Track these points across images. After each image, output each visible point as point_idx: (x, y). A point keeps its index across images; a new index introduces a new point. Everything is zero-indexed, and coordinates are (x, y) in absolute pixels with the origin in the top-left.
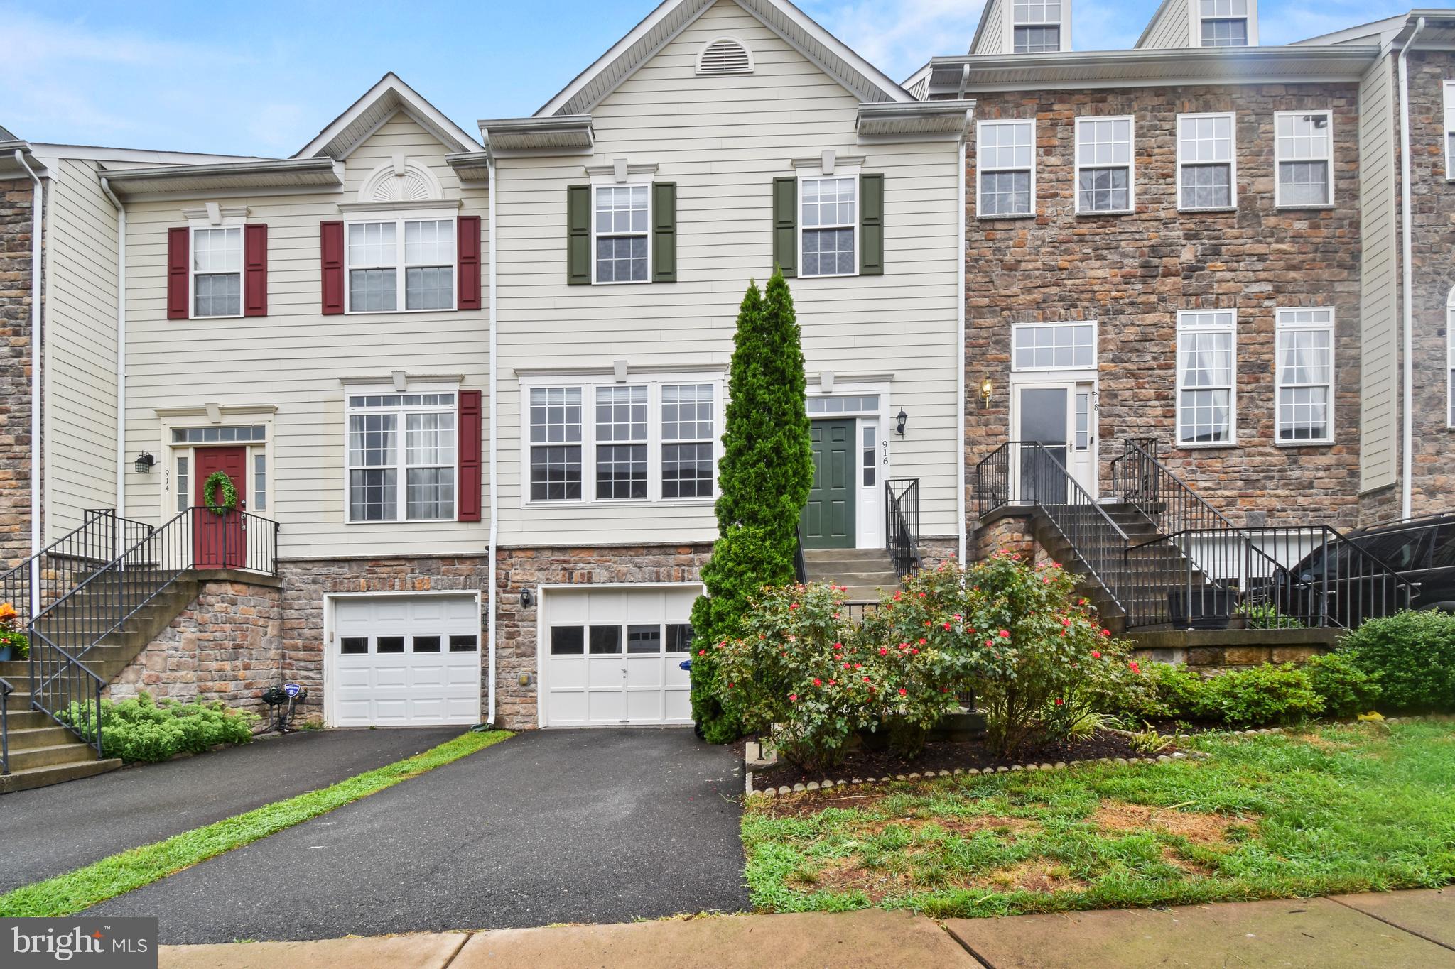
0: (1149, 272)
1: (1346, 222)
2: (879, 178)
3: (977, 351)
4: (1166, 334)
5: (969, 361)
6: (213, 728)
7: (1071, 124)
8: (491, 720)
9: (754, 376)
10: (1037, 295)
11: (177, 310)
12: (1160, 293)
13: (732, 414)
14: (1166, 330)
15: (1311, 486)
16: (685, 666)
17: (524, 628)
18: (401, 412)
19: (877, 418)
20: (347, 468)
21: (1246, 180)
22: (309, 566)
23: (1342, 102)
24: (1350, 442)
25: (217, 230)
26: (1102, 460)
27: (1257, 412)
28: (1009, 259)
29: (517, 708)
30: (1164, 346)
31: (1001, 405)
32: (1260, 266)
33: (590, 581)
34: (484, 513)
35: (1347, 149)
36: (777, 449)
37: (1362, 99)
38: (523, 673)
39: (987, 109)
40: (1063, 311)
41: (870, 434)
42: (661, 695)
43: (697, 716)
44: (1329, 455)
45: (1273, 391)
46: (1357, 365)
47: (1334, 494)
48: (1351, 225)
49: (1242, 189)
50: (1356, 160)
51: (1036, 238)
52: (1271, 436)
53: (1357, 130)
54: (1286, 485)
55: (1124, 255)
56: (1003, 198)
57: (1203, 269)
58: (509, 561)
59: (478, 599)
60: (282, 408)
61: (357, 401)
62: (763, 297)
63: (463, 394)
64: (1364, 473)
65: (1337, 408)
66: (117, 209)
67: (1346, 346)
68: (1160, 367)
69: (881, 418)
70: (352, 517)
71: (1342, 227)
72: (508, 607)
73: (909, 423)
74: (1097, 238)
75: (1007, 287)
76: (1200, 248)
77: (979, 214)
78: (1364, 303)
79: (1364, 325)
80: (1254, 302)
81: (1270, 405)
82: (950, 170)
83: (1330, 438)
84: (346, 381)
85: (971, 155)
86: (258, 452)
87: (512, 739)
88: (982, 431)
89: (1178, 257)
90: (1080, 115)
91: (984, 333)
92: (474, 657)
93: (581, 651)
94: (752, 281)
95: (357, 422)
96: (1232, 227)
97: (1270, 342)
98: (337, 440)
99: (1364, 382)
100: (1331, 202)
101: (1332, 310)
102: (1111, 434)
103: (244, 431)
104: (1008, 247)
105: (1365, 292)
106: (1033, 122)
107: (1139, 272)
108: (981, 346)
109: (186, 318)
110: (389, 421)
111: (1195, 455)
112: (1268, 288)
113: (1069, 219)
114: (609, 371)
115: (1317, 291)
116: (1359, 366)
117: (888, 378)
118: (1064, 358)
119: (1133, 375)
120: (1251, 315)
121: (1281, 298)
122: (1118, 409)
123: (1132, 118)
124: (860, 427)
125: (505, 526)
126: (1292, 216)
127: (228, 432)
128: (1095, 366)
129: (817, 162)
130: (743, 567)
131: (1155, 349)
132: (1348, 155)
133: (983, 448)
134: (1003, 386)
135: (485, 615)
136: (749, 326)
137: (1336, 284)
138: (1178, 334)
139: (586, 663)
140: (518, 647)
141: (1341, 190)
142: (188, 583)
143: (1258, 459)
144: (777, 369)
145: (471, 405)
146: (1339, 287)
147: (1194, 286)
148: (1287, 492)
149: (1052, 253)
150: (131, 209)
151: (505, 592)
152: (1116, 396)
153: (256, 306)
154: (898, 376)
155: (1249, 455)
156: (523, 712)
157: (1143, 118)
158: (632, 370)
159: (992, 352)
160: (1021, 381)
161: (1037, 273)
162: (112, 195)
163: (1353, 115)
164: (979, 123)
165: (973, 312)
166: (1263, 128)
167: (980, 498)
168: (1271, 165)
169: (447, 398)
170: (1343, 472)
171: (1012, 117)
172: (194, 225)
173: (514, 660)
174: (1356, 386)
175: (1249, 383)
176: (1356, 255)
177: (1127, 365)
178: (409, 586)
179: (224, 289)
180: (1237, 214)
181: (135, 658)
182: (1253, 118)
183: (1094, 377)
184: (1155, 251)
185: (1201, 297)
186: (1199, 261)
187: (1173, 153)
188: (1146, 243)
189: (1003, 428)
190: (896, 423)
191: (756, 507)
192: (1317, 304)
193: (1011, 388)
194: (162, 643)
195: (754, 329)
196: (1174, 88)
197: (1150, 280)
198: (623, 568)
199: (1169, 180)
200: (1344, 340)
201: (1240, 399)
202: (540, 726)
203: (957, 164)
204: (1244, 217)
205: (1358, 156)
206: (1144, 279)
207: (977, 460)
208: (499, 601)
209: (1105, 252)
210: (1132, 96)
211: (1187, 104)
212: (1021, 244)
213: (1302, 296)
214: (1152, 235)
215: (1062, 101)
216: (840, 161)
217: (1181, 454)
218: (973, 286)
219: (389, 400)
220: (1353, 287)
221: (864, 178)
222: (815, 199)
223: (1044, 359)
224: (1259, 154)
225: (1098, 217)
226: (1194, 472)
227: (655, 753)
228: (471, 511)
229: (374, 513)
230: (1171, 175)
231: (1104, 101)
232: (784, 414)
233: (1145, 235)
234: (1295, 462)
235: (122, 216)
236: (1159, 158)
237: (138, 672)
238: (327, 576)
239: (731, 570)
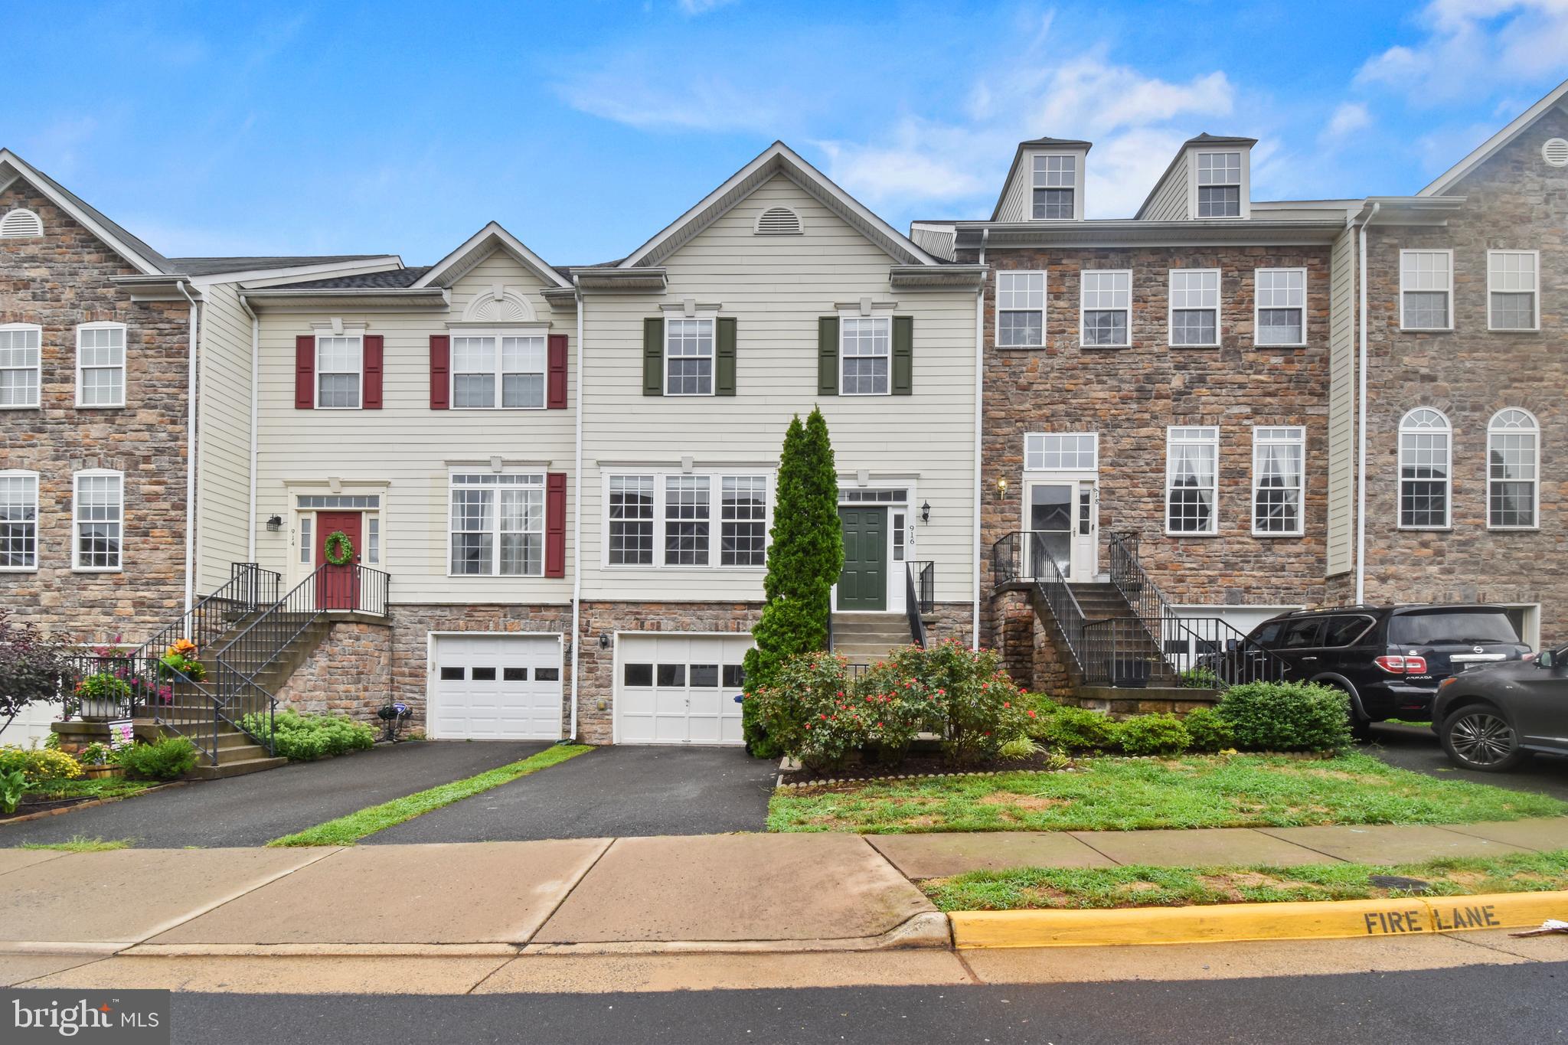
0: (1143, 395)
1: (1317, 359)
2: (910, 319)
3: (994, 453)
4: (1157, 445)
5: (986, 462)
6: (348, 735)
7: (1078, 275)
8: (573, 736)
9: (796, 488)
10: (1046, 411)
11: (304, 401)
12: (1152, 412)
13: (778, 514)
14: (1158, 442)
15: (1283, 569)
16: (738, 700)
17: (602, 664)
18: (497, 488)
19: (906, 507)
20: (450, 532)
21: (1229, 324)
22: (416, 609)
23: (1316, 261)
24: (1319, 535)
25: (339, 339)
26: (1101, 543)
27: (1236, 509)
28: (1023, 381)
29: (595, 728)
30: (1156, 454)
31: (1014, 497)
32: (1240, 392)
33: (658, 629)
34: (568, 571)
35: (1320, 299)
36: (813, 543)
37: (1333, 259)
38: (600, 700)
39: (1005, 262)
40: (1068, 424)
41: (899, 521)
42: (718, 721)
43: (747, 737)
44: (1300, 545)
45: (1250, 492)
46: (1325, 471)
47: (1303, 576)
48: (1321, 361)
49: (1225, 331)
50: (1327, 308)
51: (1046, 365)
52: (1249, 528)
53: (1329, 284)
54: (1261, 567)
55: (1122, 381)
56: (1018, 333)
57: (1190, 393)
58: (590, 611)
59: (561, 639)
60: (394, 483)
61: (459, 479)
62: (804, 427)
63: (550, 476)
64: (1330, 560)
65: (1307, 508)
66: (251, 319)
67: (1315, 458)
68: (1152, 471)
69: (909, 508)
70: (453, 571)
71: (1313, 362)
72: (589, 647)
73: (931, 512)
74: (1099, 366)
75: (1021, 403)
76: (1188, 377)
77: (997, 345)
78: (1331, 424)
79: (1331, 442)
80: (1235, 421)
81: (1247, 503)
82: (970, 314)
83: (1300, 531)
84: (449, 463)
85: (990, 297)
86: (373, 516)
87: (593, 751)
88: (998, 517)
89: (1169, 383)
90: (1085, 268)
91: (1001, 440)
92: (558, 686)
93: (650, 684)
94: (796, 415)
95: (459, 495)
96: (1216, 361)
97: (1249, 454)
98: (442, 509)
99: (1331, 488)
100: (1304, 343)
101: (1303, 429)
102: (1110, 523)
103: (360, 500)
104: (1022, 372)
105: (1332, 415)
106: (1045, 273)
107: (1135, 394)
108: (998, 450)
109: (312, 408)
110: (486, 495)
111: (1182, 542)
112: (1247, 410)
113: (1075, 351)
114: (678, 464)
115: (1291, 413)
116: (1327, 475)
117: (916, 477)
118: (1069, 461)
119: (1129, 477)
120: (1232, 432)
121: (1258, 418)
122: (1116, 503)
123: (1130, 272)
124: (891, 514)
125: (586, 584)
126: (1269, 352)
127: (346, 500)
128: (1096, 468)
129: (856, 306)
130: (785, 629)
131: (1148, 456)
132: (1321, 307)
133: (999, 531)
134: (1016, 481)
135: (568, 653)
136: (792, 450)
137: (1307, 408)
138: (1168, 446)
139: (653, 695)
140: (597, 679)
141: (1313, 333)
142: (322, 624)
143: (1237, 547)
144: (814, 484)
145: (557, 485)
146: (1310, 411)
147: (1182, 406)
148: (1262, 574)
149: (1061, 378)
150: (263, 319)
151: (586, 636)
152: (1114, 493)
153: (373, 400)
154: (924, 475)
155: (1229, 543)
156: (600, 731)
157: (1140, 272)
158: (697, 464)
159: (1008, 455)
160: (1030, 479)
161: (1047, 393)
162: (249, 309)
163: (1325, 272)
164: (998, 273)
165: (990, 423)
166: (1244, 282)
167: (996, 571)
168: (1252, 311)
169: (536, 479)
170: (1312, 559)
171: (1027, 268)
172: (319, 334)
173: (593, 690)
174: (1324, 491)
175: (1229, 486)
176: (1326, 386)
177: (1124, 469)
178: (502, 627)
179: (345, 386)
180: (1220, 351)
181: (285, 683)
182: (1236, 273)
183: (1095, 477)
184: (1148, 378)
185: (1187, 414)
186: (1187, 387)
187: (1166, 300)
188: (1141, 371)
189: (1016, 516)
190: (921, 512)
191: (796, 585)
192: (1290, 424)
193: (1023, 484)
194: (304, 670)
195: (796, 453)
196: (1168, 249)
197: (1144, 401)
198: (687, 620)
199: (1161, 322)
200: (1314, 453)
201: (1221, 498)
202: (615, 742)
203: (976, 310)
204: (1226, 353)
205: (1329, 305)
206: (1139, 400)
207: (994, 541)
208: (581, 643)
209: (1105, 378)
210: (1131, 254)
211: (1178, 262)
212: (1033, 370)
213: (1277, 417)
214: (1146, 366)
215: (1069, 257)
216: (875, 306)
217: (1170, 541)
218: (992, 402)
219: (486, 479)
220: (1323, 411)
221: (896, 319)
222: (854, 333)
223: (1053, 461)
224: (1241, 302)
225: (1100, 350)
226: (1180, 555)
227: (713, 764)
228: (556, 569)
229: (473, 568)
230: (1164, 318)
231: (1106, 257)
232: (819, 517)
233: (1140, 365)
234: (1269, 550)
235: (256, 324)
236: (1153, 304)
237: (287, 693)
238: (431, 617)
239: (775, 631)
